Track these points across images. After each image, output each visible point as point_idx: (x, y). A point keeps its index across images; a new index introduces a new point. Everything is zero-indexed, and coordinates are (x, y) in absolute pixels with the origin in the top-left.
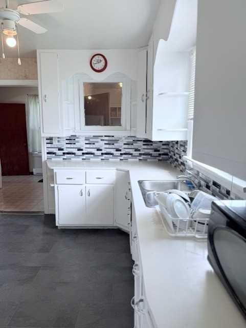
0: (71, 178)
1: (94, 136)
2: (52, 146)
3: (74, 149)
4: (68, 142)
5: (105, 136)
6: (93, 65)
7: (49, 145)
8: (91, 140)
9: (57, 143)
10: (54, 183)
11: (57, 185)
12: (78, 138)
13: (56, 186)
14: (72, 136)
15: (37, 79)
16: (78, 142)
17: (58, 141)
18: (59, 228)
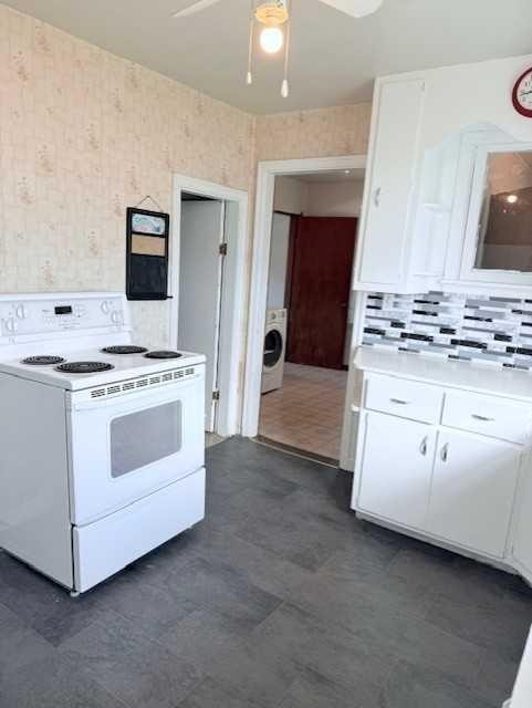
0: (403, 403)
1: (492, 299)
2: (379, 314)
3: (432, 328)
4: (418, 307)
5: (527, 301)
6: (520, 98)
7: (373, 312)
8: (482, 308)
9: (392, 309)
10: (359, 406)
11: (366, 411)
12: (447, 300)
13: (363, 413)
14: (431, 293)
15: (366, 153)
16: (445, 310)
17: (396, 305)
18: (358, 515)
